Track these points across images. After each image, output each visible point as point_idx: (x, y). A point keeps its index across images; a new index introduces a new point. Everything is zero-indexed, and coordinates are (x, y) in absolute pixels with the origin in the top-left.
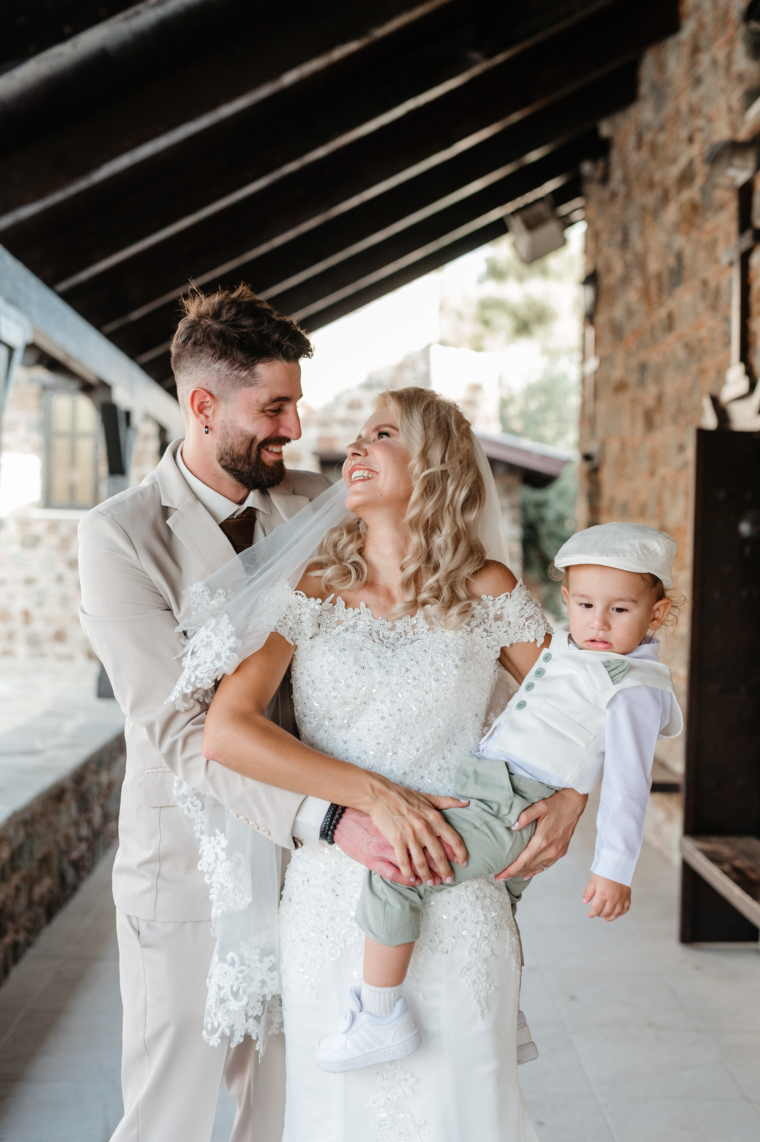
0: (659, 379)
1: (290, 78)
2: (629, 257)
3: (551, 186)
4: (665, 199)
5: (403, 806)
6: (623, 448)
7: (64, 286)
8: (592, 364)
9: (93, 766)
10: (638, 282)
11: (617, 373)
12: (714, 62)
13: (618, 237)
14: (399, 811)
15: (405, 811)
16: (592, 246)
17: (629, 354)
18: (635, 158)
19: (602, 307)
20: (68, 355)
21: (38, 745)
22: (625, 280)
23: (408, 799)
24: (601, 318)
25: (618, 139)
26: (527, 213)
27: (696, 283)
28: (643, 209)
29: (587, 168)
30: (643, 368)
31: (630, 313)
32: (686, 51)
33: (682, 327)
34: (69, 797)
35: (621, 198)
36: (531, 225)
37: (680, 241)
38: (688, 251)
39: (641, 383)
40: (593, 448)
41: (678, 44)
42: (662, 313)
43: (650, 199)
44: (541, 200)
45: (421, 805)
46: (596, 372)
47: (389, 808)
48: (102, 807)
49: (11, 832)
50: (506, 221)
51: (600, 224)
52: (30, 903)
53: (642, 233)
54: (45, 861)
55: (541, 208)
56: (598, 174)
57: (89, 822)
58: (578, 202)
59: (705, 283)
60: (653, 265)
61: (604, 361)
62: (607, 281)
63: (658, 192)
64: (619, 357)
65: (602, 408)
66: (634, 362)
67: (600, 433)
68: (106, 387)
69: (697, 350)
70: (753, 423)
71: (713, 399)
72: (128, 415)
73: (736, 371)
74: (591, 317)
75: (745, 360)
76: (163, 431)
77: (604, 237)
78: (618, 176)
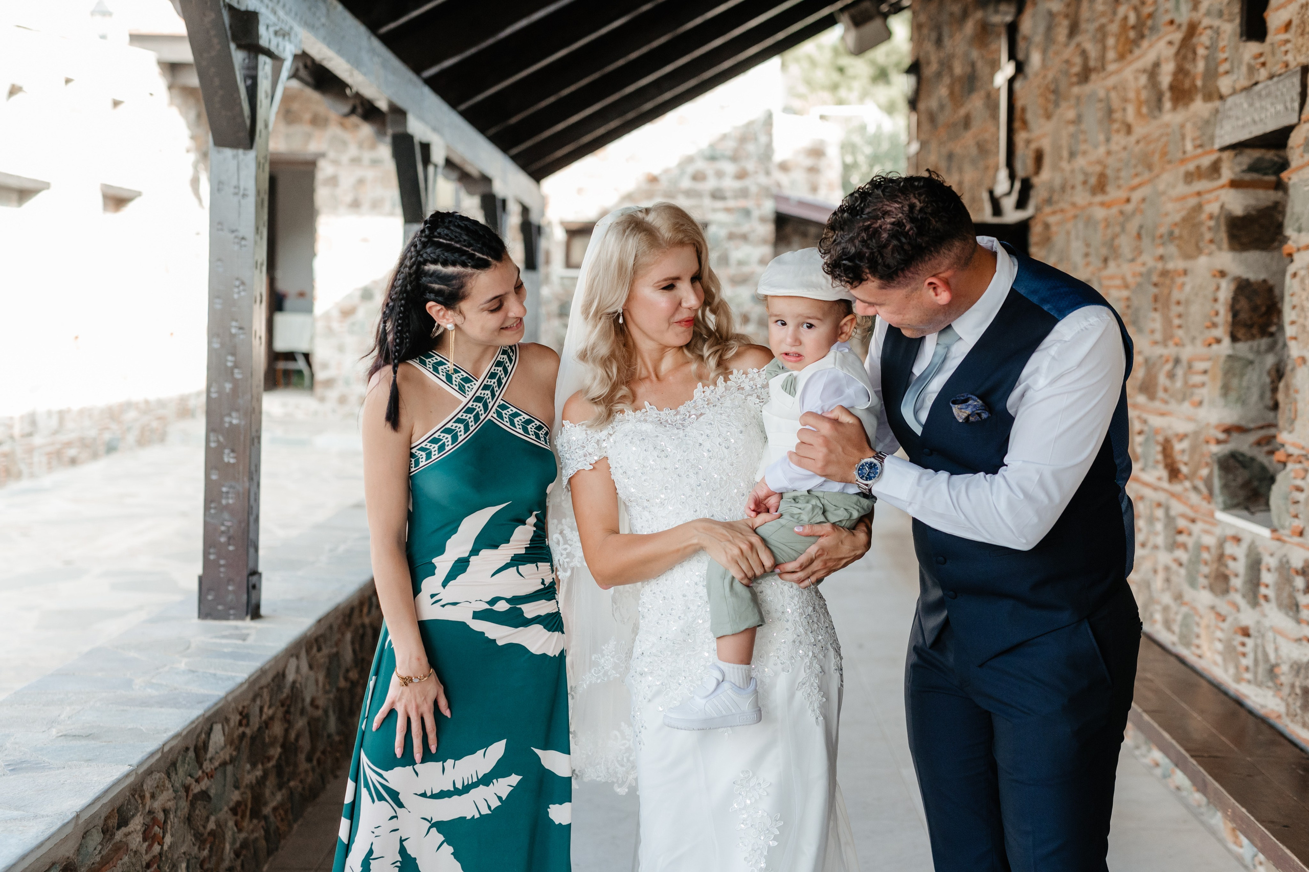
0: (960, 170)
2: (942, 56)
4: (965, 15)
7: (463, 107)
8: (914, 147)
10: (947, 80)
11: (933, 159)
13: (934, 36)
17: (940, 143)
19: (923, 95)
22: (939, 75)
24: (922, 106)
26: (853, 11)
27: (982, 93)
28: (952, 14)
30: (950, 157)
31: (942, 107)
33: (975, 127)
36: (858, 22)
37: (975, 54)
38: (979, 64)
42: (962, 112)
43: (956, 9)
46: (918, 154)
50: (836, 16)
51: (923, 18)
53: (951, 37)
55: (868, 5)
59: (988, 96)
60: (958, 70)
61: (924, 145)
62: (929, 71)
66: (944, 151)
68: (486, 180)
69: (983, 149)
70: (1012, 216)
71: (991, 193)
72: (504, 202)
73: (1003, 174)
74: (913, 103)
75: (1010, 164)
76: (525, 210)
77: (924, 31)
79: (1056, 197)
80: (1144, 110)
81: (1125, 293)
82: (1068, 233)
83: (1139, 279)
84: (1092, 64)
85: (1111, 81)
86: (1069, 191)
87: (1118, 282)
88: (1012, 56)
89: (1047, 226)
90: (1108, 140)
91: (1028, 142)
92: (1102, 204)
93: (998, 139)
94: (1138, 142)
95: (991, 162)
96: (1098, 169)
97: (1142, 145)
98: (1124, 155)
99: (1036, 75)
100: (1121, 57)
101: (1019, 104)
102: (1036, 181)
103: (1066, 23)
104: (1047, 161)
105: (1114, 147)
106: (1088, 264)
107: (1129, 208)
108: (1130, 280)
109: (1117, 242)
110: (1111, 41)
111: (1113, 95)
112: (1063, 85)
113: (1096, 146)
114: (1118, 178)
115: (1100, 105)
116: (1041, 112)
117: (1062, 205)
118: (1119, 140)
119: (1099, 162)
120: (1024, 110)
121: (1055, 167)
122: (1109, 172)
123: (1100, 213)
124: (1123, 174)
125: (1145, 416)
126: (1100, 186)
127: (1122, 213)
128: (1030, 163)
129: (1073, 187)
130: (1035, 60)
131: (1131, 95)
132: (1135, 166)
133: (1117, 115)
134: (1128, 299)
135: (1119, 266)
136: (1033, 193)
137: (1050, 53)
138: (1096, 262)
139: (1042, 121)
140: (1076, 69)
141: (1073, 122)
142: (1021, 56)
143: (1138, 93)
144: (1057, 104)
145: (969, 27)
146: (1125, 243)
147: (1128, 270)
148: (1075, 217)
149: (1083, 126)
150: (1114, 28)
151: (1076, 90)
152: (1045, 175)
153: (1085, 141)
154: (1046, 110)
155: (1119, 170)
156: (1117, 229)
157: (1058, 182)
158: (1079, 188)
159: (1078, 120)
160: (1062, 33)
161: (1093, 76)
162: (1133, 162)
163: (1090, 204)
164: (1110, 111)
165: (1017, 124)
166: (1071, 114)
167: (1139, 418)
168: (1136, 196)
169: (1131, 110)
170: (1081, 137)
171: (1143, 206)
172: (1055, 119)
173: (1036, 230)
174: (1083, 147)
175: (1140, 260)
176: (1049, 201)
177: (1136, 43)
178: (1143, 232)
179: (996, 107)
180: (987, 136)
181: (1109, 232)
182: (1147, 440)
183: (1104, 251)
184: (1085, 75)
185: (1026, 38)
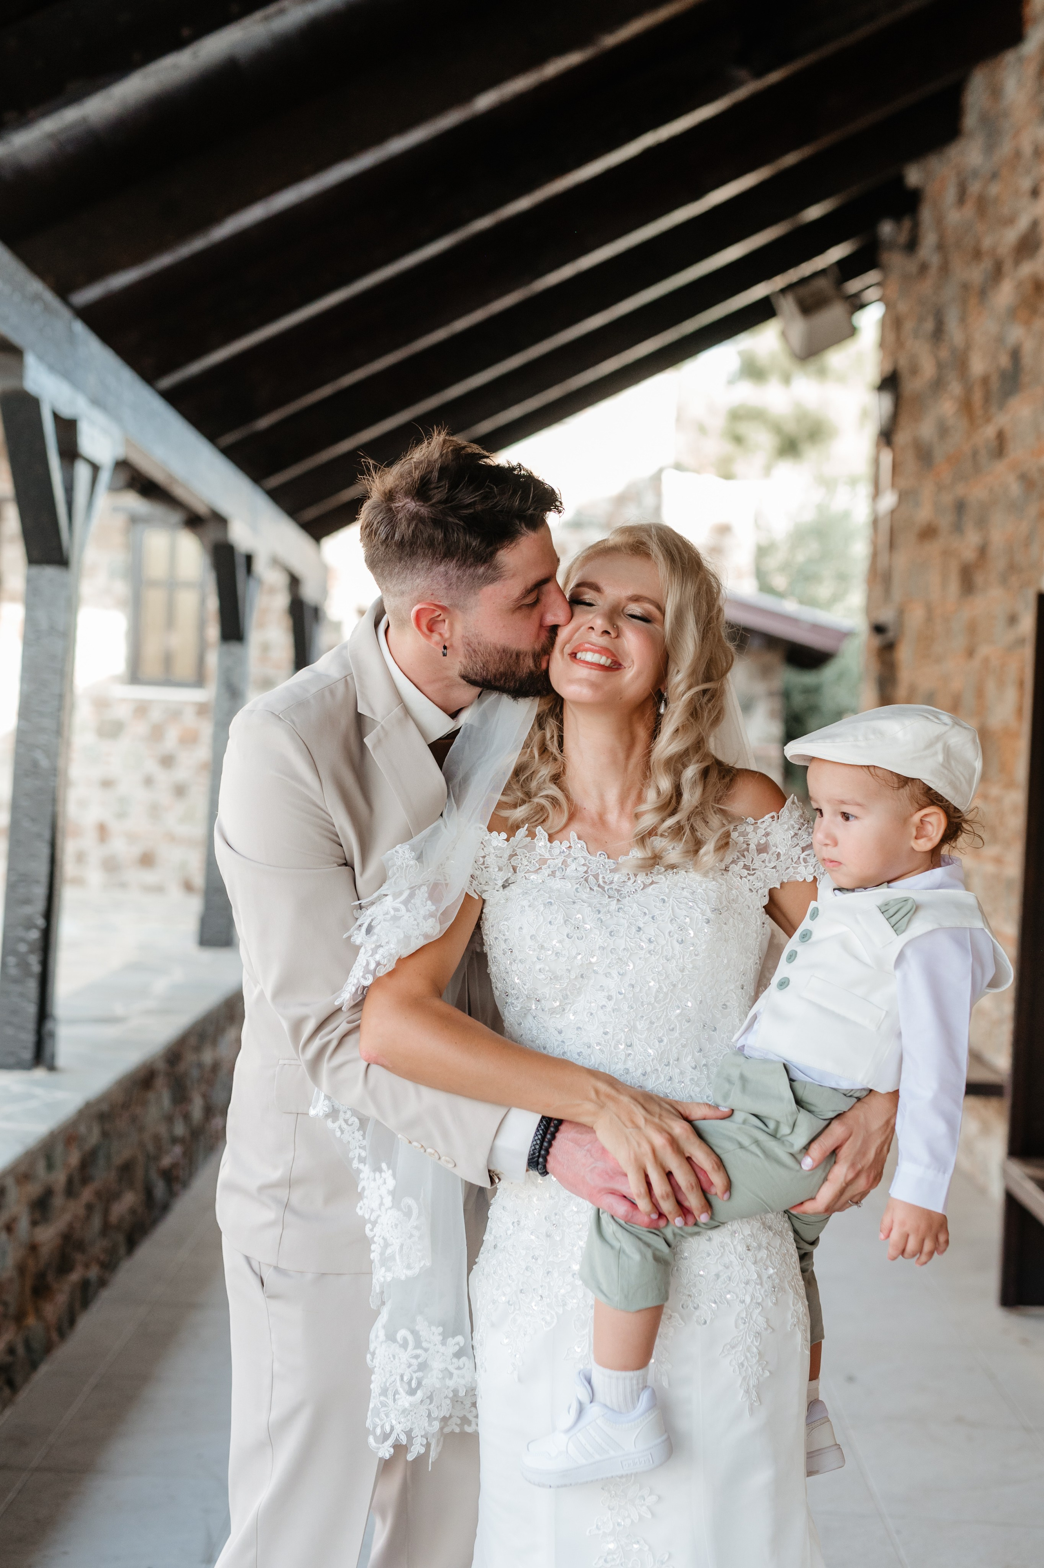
0: (982, 523)
1: (485, 101)
2: (944, 354)
3: (836, 253)
4: (997, 273)
5: (639, 1114)
6: (929, 618)
7: (167, 382)
8: (888, 500)
9: (193, 1041)
10: (955, 388)
11: (924, 514)
13: (929, 326)
14: (633, 1122)
15: (641, 1122)
16: (891, 337)
17: (940, 488)
18: (955, 217)
19: (904, 420)
20: (170, 476)
21: (119, 1009)
22: (938, 385)
23: (647, 1106)
24: (902, 438)
25: (930, 191)
26: (801, 292)
28: (965, 287)
29: (887, 229)
30: (960, 507)
31: (943, 431)
32: (1031, 70)
33: (1017, 452)
34: (160, 1082)
35: (933, 270)
36: (808, 308)
37: (1016, 333)
38: (1029, 347)
39: (958, 528)
40: (886, 616)
42: (990, 431)
43: (976, 274)
44: (822, 272)
45: (664, 1113)
46: (893, 512)
47: (619, 1118)
48: (204, 1096)
49: (82, 1129)
50: (774, 300)
51: (903, 307)
52: (106, 1228)
53: (963, 319)
54: (126, 1169)
55: (822, 283)
56: (903, 238)
57: (187, 1117)
58: (872, 276)
60: (978, 366)
61: (904, 496)
62: (911, 386)
63: (987, 264)
64: (927, 491)
65: (901, 561)
66: (947, 499)
67: (897, 595)
68: (220, 520)
72: (249, 559)
74: (887, 436)
76: (294, 582)
77: (909, 326)
78: (929, 239)
145: (1005, 295)
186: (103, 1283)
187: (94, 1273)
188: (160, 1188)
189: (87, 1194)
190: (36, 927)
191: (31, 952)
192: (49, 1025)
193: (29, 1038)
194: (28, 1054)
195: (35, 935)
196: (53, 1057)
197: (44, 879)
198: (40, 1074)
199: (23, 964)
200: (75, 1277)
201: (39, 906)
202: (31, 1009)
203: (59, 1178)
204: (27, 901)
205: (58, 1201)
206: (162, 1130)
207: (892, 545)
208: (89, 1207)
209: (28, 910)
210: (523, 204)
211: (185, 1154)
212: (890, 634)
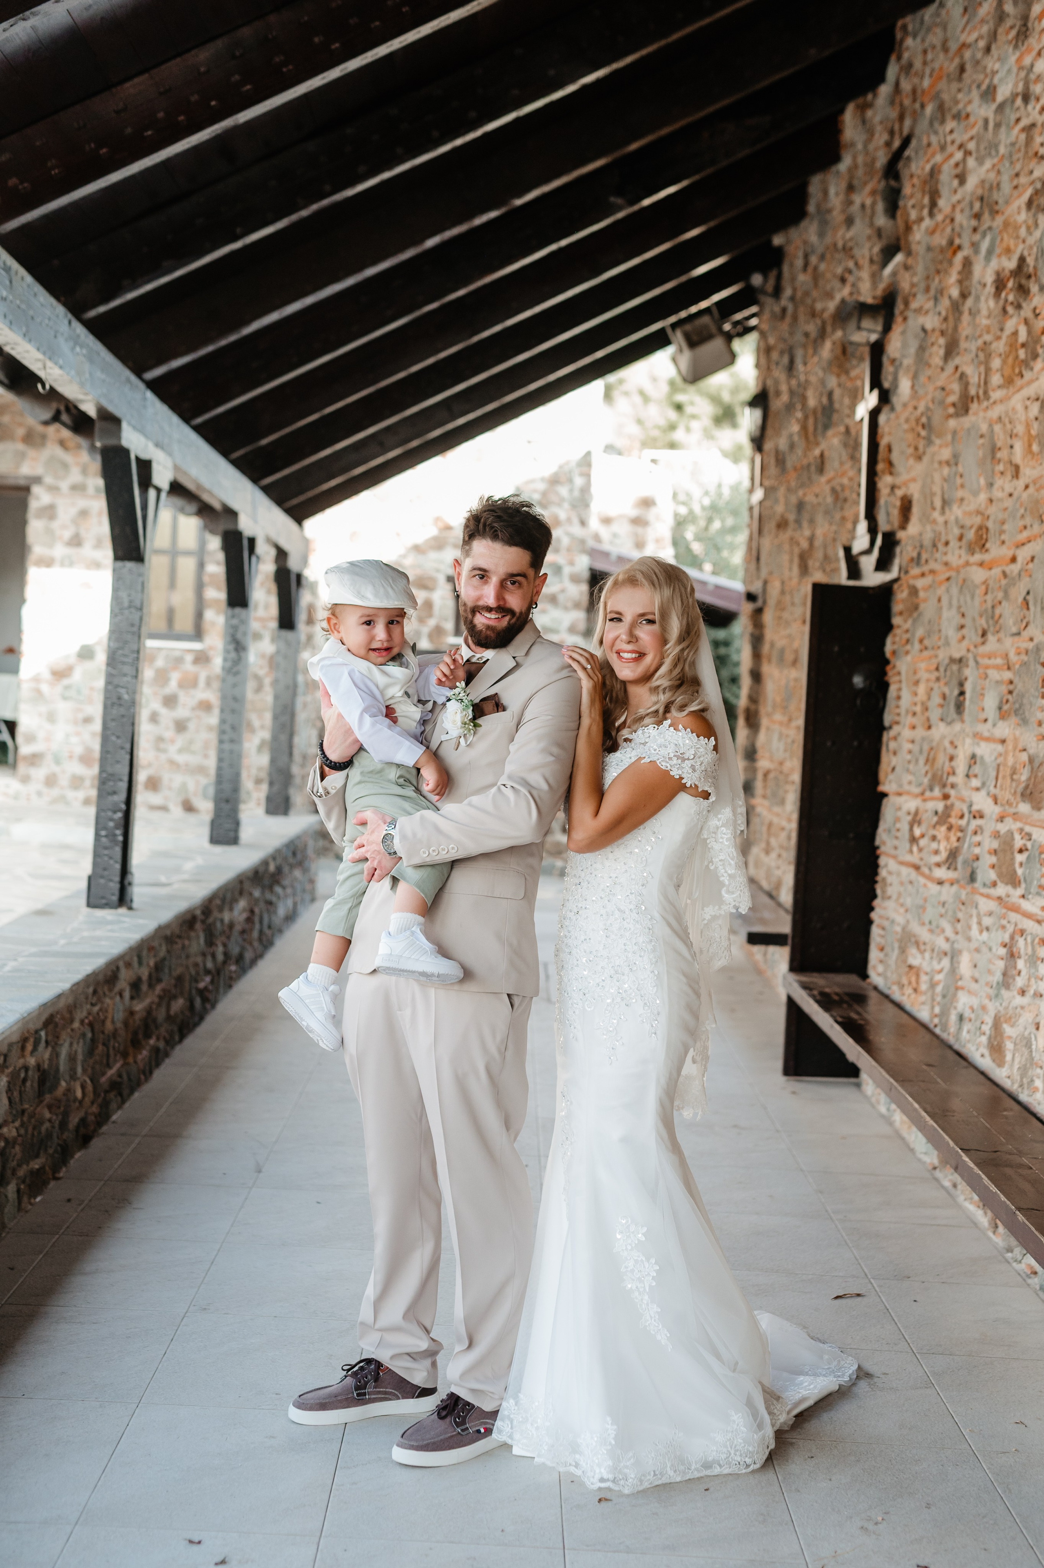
0: (812, 521)
1: (431, 243)
2: (794, 382)
4: (822, 334)
6: (783, 592)
7: (199, 420)
8: (759, 495)
9: (218, 902)
10: (799, 415)
11: (780, 509)
12: (863, 206)
13: (786, 360)
16: (763, 361)
17: (789, 490)
18: (803, 278)
19: (769, 432)
21: (163, 879)
22: (789, 408)
24: (768, 446)
25: (790, 249)
26: (688, 327)
27: (842, 429)
28: (807, 335)
29: (757, 280)
30: (800, 506)
31: (792, 446)
32: (843, 185)
33: (829, 473)
34: (198, 926)
35: (789, 316)
36: (693, 342)
37: (832, 382)
38: (837, 394)
39: (798, 522)
40: (756, 587)
41: (838, 172)
42: (817, 452)
43: (812, 328)
44: (707, 310)
46: (761, 503)
48: (225, 945)
49: (155, 944)
50: (669, 331)
51: (770, 339)
52: (169, 1018)
53: (805, 364)
54: (179, 981)
55: (706, 319)
56: (770, 287)
57: (214, 956)
58: (754, 309)
59: (848, 431)
60: (813, 401)
61: (769, 492)
62: (777, 404)
63: (819, 322)
64: (781, 492)
65: (767, 543)
66: (794, 500)
67: (764, 573)
68: (231, 514)
69: (839, 497)
70: (872, 578)
71: (848, 550)
72: (252, 541)
73: (862, 526)
74: (758, 442)
75: (871, 516)
76: (281, 554)
77: (775, 355)
78: (788, 292)
79: (924, 556)
80: (1035, 448)
81: (1008, 675)
82: (939, 600)
83: (1025, 658)
84: (973, 391)
85: (995, 412)
86: (940, 546)
87: (999, 661)
88: (876, 382)
89: (914, 591)
90: (991, 485)
91: (893, 488)
92: (981, 564)
93: (859, 485)
94: (1027, 487)
95: (849, 513)
96: (978, 520)
97: (1031, 490)
98: (1009, 503)
99: (905, 405)
100: (1009, 382)
101: (883, 442)
102: (901, 535)
103: (942, 341)
104: (915, 510)
105: (997, 494)
106: (964, 637)
107: (1014, 569)
108: (1013, 657)
109: (998, 611)
110: (996, 363)
111: (997, 428)
112: (936, 419)
113: (975, 494)
114: (1002, 532)
115: (981, 441)
116: (911, 450)
117: (932, 565)
118: (1004, 485)
119: (979, 512)
120: (889, 449)
121: (926, 519)
122: (990, 524)
123: (978, 575)
124: (1006, 527)
125: (1028, 829)
126: (980, 543)
127: (1005, 574)
128: (895, 513)
129: (947, 543)
130: (905, 386)
131: (1020, 429)
132: (1023, 516)
133: (1001, 455)
134: (1011, 682)
135: (999, 640)
136: (898, 550)
137: (922, 379)
138: (973, 636)
139: (911, 461)
140: (953, 398)
141: (948, 463)
142: (886, 385)
143: (1028, 426)
144: (929, 442)
145: (827, 350)
146: (1009, 613)
147: (1009, 645)
148: (948, 579)
149: (960, 469)
150: (1000, 346)
151: (952, 423)
152: (913, 528)
153: (962, 486)
154: (916, 449)
155: (1003, 523)
156: (1000, 595)
157: (928, 537)
158: (954, 543)
159: (954, 460)
160: (937, 353)
161: (974, 406)
162: (1022, 511)
163: (967, 564)
164: (994, 450)
165: (880, 466)
166: (946, 454)
167: (1021, 830)
168: (1023, 554)
169: (1019, 447)
170: (959, 481)
171: (1031, 565)
172: (926, 459)
173: (901, 595)
174: (960, 494)
175: (1026, 634)
176: (917, 560)
177: (1026, 364)
178: (1030, 598)
179: (857, 445)
180: (845, 481)
181: (989, 597)
182: (1028, 858)
183: (983, 622)
184: (964, 406)
185: (893, 361)
186: (167, 1055)
187: (161, 1045)
188: (198, 1002)
189: (158, 989)
190: (120, 811)
191: (116, 828)
192: (129, 878)
193: (115, 886)
194: (115, 898)
195: (119, 815)
196: (131, 901)
197: (126, 778)
198: (123, 911)
199: (111, 836)
200: (152, 1042)
201: (123, 796)
202: (118, 866)
203: (144, 973)
204: (115, 793)
205: (144, 987)
206: (199, 959)
207: (760, 531)
208: (161, 998)
209: (116, 798)
210: (461, 292)
211: (212, 982)
212: (759, 603)
